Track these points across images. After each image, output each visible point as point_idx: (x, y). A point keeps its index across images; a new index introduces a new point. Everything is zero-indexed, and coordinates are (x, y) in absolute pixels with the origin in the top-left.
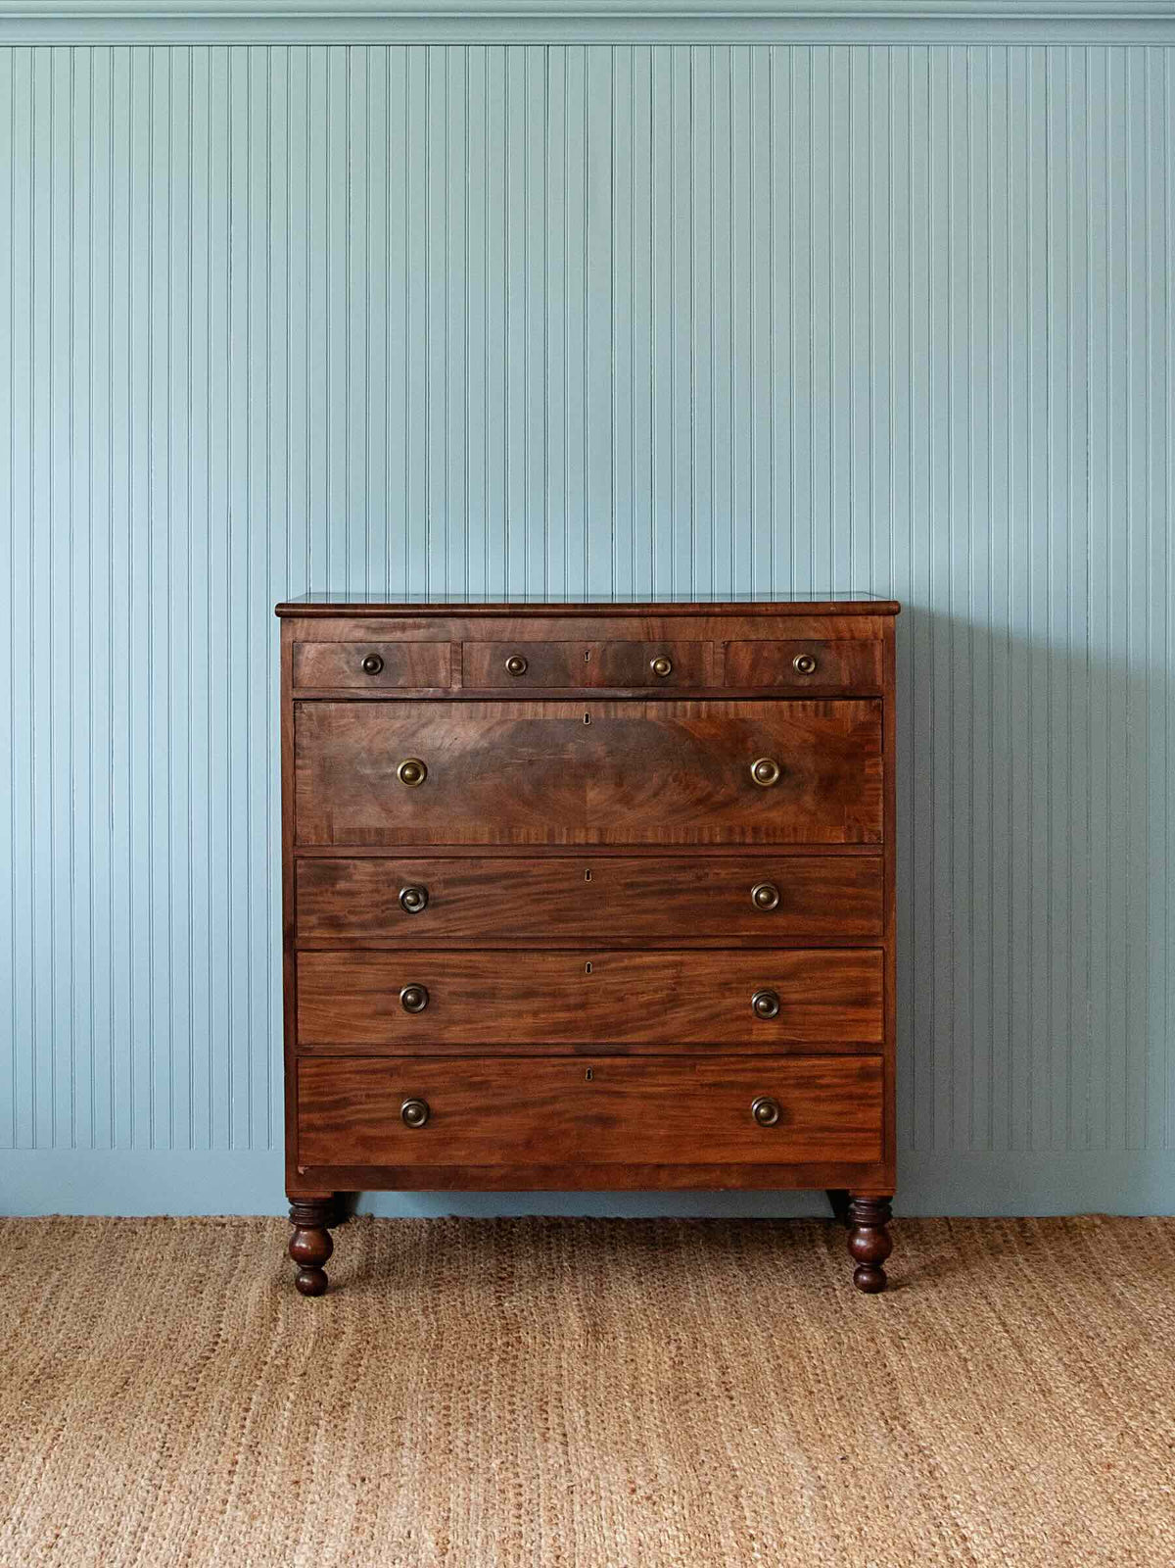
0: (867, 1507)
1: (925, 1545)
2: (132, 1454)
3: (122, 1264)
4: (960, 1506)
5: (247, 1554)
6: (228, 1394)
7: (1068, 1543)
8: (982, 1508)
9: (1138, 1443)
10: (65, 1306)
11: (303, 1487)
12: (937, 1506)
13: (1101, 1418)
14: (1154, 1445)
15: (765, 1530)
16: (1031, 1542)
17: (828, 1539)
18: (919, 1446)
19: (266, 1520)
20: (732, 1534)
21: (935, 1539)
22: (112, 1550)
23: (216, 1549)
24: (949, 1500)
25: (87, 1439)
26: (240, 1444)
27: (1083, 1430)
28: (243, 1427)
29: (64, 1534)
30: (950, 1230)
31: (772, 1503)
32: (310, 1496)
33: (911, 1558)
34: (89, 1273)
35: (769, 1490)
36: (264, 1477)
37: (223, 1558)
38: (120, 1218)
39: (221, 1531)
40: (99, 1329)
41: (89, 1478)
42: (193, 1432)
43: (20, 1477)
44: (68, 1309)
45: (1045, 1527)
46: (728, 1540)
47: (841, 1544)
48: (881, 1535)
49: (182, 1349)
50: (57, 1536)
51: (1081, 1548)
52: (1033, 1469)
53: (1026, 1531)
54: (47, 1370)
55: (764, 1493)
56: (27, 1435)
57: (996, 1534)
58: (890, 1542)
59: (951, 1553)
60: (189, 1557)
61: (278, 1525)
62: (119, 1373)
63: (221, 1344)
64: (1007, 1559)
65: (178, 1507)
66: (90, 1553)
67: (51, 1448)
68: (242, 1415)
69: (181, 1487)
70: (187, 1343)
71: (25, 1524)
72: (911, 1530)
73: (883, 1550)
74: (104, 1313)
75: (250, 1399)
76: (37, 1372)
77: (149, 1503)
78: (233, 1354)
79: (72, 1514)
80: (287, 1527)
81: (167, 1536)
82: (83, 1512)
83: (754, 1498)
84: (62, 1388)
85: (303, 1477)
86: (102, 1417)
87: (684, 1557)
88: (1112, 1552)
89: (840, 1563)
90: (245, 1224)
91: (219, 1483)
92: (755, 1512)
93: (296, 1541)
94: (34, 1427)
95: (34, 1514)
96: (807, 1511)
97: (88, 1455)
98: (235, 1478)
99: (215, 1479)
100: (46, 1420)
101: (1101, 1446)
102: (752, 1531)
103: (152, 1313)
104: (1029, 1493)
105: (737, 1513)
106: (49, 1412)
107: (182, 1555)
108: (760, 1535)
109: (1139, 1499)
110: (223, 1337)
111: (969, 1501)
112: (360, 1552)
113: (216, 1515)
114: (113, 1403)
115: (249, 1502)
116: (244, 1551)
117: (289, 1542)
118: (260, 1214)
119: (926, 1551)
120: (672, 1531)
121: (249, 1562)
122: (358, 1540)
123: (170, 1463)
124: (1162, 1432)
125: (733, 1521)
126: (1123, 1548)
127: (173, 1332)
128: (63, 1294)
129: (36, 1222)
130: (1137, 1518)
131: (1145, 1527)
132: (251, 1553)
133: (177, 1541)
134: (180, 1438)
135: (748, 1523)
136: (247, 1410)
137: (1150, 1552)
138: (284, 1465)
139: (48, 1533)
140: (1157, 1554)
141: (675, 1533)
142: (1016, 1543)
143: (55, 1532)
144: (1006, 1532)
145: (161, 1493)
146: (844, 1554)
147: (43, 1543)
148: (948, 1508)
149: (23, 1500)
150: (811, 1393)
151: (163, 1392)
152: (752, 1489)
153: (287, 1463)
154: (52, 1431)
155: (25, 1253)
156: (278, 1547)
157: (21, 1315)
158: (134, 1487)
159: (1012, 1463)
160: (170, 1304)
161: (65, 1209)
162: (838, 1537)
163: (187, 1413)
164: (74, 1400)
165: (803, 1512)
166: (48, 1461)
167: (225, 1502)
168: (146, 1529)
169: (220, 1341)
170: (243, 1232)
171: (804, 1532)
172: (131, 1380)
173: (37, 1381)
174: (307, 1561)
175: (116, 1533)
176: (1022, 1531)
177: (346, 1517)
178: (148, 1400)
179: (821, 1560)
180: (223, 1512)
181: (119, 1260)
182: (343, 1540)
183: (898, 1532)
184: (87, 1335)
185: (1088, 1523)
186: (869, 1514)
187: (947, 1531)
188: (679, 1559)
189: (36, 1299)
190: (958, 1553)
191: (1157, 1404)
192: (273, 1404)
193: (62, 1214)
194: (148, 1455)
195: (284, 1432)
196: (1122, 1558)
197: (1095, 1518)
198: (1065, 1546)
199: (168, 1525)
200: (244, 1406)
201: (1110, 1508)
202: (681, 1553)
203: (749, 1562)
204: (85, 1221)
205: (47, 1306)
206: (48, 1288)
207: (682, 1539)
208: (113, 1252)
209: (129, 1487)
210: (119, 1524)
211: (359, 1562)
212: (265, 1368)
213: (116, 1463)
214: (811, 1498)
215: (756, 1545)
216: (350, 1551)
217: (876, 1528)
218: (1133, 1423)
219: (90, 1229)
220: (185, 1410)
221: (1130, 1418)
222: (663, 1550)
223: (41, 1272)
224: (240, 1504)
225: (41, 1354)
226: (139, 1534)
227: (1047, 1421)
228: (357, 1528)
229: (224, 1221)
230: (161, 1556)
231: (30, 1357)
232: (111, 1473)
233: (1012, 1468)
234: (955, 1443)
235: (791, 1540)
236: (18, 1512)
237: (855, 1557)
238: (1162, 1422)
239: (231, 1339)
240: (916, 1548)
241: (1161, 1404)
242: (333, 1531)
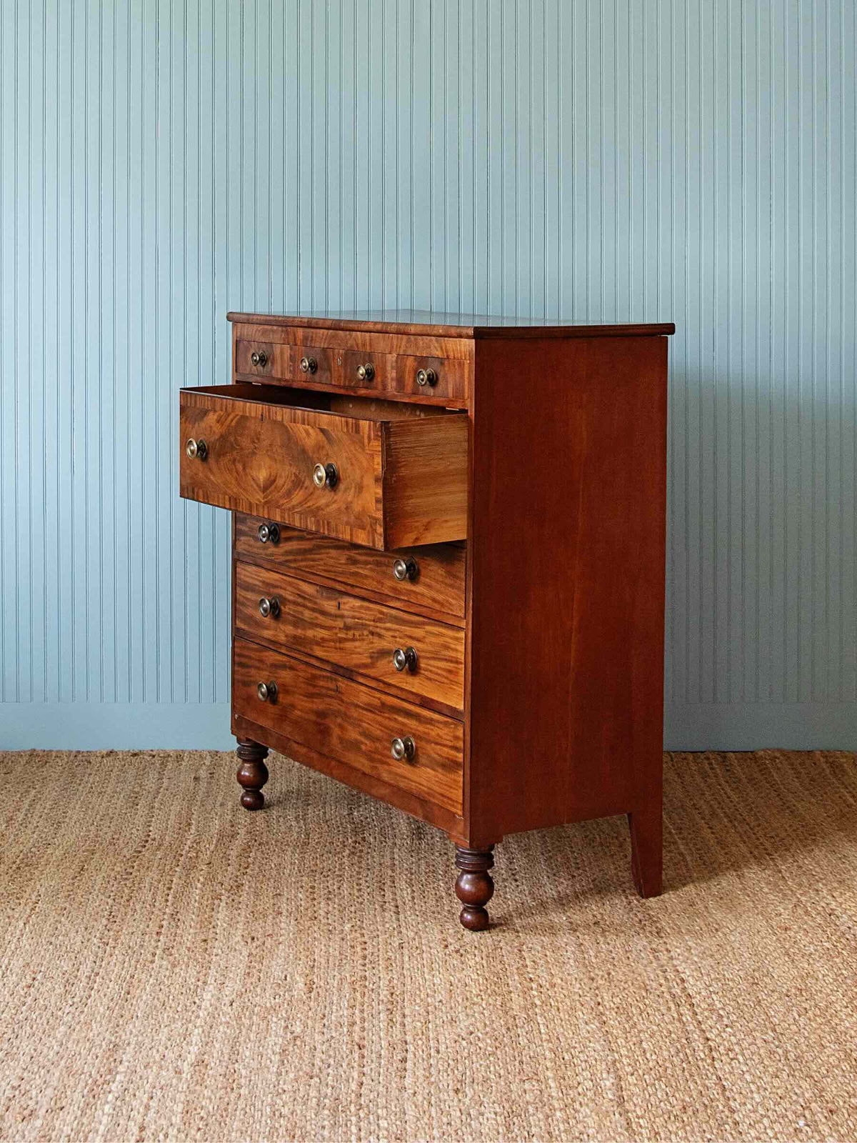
0: (613, 958)
1: (654, 985)
2: (88, 921)
3: (80, 784)
4: (680, 957)
5: (170, 992)
6: (156, 877)
7: (757, 984)
8: (696, 959)
9: (807, 913)
10: (39, 814)
11: (210, 944)
12: (664, 957)
13: (780, 895)
14: (819, 914)
15: (541, 974)
16: (730, 983)
17: (586, 980)
18: (649, 914)
19: (183, 967)
20: (517, 978)
21: (662, 981)
22: (73, 989)
23: (148, 988)
24: (672, 953)
25: (56, 909)
26: (164, 913)
27: (767, 903)
28: (167, 901)
29: (39, 978)
30: (672, 761)
31: (546, 955)
32: (215, 950)
33: (644, 994)
34: (56, 791)
35: (542, 947)
36: (182, 936)
37: (153, 994)
38: (79, 752)
39: (151, 976)
40: (62, 831)
41: (57, 937)
42: (131, 904)
43: (8, 937)
44: (41, 817)
45: (740, 973)
46: (514, 981)
47: (595, 984)
48: (623, 978)
49: (122, 845)
50: (34, 979)
51: (766, 987)
52: (731, 931)
53: (727, 975)
54: (25, 860)
55: (540, 949)
56: (13, 907)
57: (705, 978)
58: (630, 983)
59: (673, 991)
60: (128, 994)
61: (192, 971)
62: (76, 862)
63: (150, 842)
64: (713, 995)
65: (120, 958)
66: (58, 991)
67: (30, 916)
68: (166, 892)
69: (123, 944)
70: (126, 842)
71: (11, 971)
72: (645, 974)
73: (624, 989)
74: (67, 820)
75: (172, 881)
76: (18, 862)
77: (100, 955)
78: (158, 849)
79: (45, 963)
80: (198, 973)
81: (113, 979)
82: (53, 962)
83: (533, 953)
84: (37, 873)
85: (210, 937)
86: (67, 894)
87: (482, 993)
88: (788, 991)
89: (594, 998)
90: (169, 756)
91: (150, 941)
92: (534, 962)
93: (205, 983)
94: (18, 901)
95: (17, 964)
96: (571, 961)
97: (57, 921)
98: (161, 938)
99: (147, 938)
100: (26, 896)
101: (780, 915)
102: (531, 976)
103: (101, 820)
104: (728, 948)
105: (521, 962)
106: (29, 890)
107: (123, 992)
108: (537, 978)
109: (808, 953)
110: (152, 837)
111: (686, 954)
112: (250, 991)
113: (147, 964)
114: (73, 884)
115: (171, 955)
116: (167, 990)
117: (200, 983)
118: (179, 749)
119: (656, 989)
120: (474, 976)
121: (171, 997)
122: (249, 982)
123: (115, 927)
124: (824, 905)
125: (518, 969)
126: (796, 987)
127: (115, 833)
128: (38, 807)
129: (19, 754)
130: (807, 966)
131: (812, 973)
132: (173, 991)
133: (120, 982)
134: (122, 909)
135: (529, 969)
136: (169, 889)
137: (815, 990)
138: (196, 928)
139: (28, 977)
140: (821, 992)
141: (476, 977)
142: (720, 984)
143: (33, 976)
144: (713, 976)
145: (108, 948)
146: (597, 992)
147: (24, 984)
148: (671, 958)
149: (10, 953)
150: (574, 876)
151: (109, 876)
152: (530, 945)
153: (198, 926)
154: (31, 904)
155: (11, 777)
156: (192, 987)
157: (7, 822)
158: (89, 944)
159: (717, 927)
160: (114, 814)
161: (42, 745)
162: (593, 979)
163: (126, 891)
164: (46, 882)
165: (568, 962)
166: (27, 926)
167: (154, 955)
168: (97, 974)
169: (149, 839)
170: (167, 761)
171: (569, 974)
172: (86, 867)
173: (19, 868)
174: (212, 996)
175: (76, 977)
176: (724, 975)
177: (241, 966)
178: (99, 881)
179: (580, 996)
180: (152, 962)
181: (78, 782)
182: (238, 982)
183: (636, 976)
184: (54, 836)
185: (771, 970)
186: (616, 963)
187: (671, 975)
188: (479, 995)
189: (19, 810)
190: (678, 991)
191: (821, 885)
192: (188, 884)
193: (38, 749)
194: (99, 921)
195: (196, 904)
196: (796, 995)
197: (776, 966)
198: (755, 987)
199: (113, 971)
200: (167, 886)
201: (787, 959)
202: (481, 991)
203: (529, 998)
204: (54, 755)
205: (26, 815)
206: (27, 802)
207: (481, 982)
208: (74, 776)
209: (85, 944)
210: (78, 970)
211: (250, 998)
212: (182, 859)
213: (76, 927)
214: (573, 953)
215: (534, 986)
216: (243, 990)
217: (621, 973)
218: (803, 899)
219: (57, 759)
220: (125, 889)
221: (801, 895)
222: (467, 988)
223: (22, 790)
224: (165, 956)
225: (21, 848)
226: (92, 977)
227: (741, 897)
228: (249, 973)
229: (154, 753)
230: (108, 994)
231: (13, 850)
232: (72, 935)
233: (717, 930)
234: (674, 912)
235: (559, 981)
236: (6, 961)
237: (605, 994)
238: (824, 897)
239: (158, 837)
240: (648, 987)
241: (823, 884)
242: (231, 975)
